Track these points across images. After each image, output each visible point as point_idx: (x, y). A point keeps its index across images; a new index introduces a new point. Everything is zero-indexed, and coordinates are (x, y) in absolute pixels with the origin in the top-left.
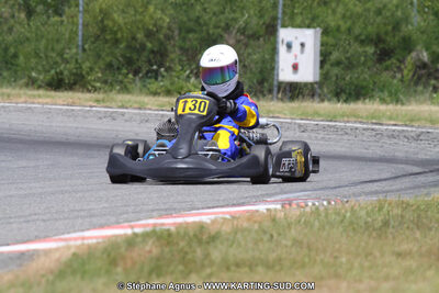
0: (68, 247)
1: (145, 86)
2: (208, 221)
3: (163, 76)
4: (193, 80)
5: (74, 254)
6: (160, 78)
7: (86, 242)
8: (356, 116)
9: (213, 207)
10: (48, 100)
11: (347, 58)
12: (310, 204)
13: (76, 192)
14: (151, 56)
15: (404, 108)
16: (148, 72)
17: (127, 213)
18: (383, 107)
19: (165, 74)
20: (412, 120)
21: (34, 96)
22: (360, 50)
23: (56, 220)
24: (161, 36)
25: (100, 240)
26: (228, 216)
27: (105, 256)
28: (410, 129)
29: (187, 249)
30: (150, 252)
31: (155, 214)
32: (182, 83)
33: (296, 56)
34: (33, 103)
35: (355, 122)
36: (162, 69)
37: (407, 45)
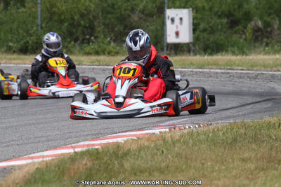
0: (34, 164)
1: (82, 49)
2: (123, 142)
3: (93, 42)
4: (112, 44)
5: (37, 169)
6: (91, 44)
7: (45, 159)
8: (216, 64)
9: (126, 132)
10: (20, 61)
11: (210, 27)
12: (187, 127)
13: (39, 124)
14: (85, 30)
15: (248, 57)
16: (83, 40)
17: (71, 138)
18: (234, 58)
19: (94, 40)
20: (252, 66)
21: (11, 59)
22: (218, 21)
23: (26, 144)
24: (91, 17)
25: (54, 158)
26: (135, 138)
27: (57, 169)
28: (251, 72)
29: (109, 162)
30: (86, 164)
31: (88, 137)
32: (105, 46)
33: (177, 26)
34: (10, 63)
35: (216, 69)
36: (93, 38)
37: (248, 17)
